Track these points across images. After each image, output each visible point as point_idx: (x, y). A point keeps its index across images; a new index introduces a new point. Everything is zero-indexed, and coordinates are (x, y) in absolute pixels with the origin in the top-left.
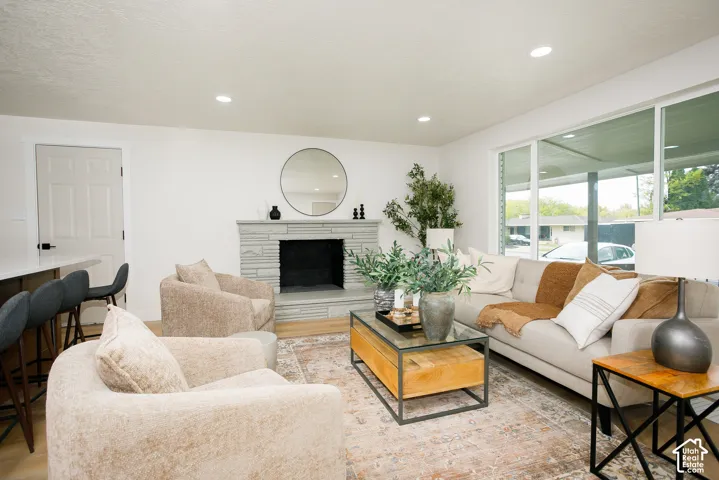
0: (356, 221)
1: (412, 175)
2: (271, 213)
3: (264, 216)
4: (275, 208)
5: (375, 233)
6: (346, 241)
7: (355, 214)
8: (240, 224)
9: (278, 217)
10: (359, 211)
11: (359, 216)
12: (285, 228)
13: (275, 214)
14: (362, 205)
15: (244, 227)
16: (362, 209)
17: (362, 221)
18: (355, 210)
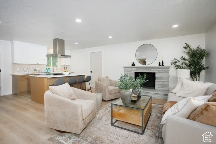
0: (160, 66)
1: (186, 48)
2: (132, 64)
3: (130, 65)
4: (133, 63)
5: (168, 71)
6: (156, 73)
7: (160, 64)
8: (125, 67)
9: (134, 66)
10: (161, 63)
11: (161, 65)
12: (136, 69)
13: (133, 65)
14: (163, 61)
15: (125, 69)
16: (163, 62)
17: (163, 66)
18: (160, 63)
